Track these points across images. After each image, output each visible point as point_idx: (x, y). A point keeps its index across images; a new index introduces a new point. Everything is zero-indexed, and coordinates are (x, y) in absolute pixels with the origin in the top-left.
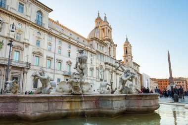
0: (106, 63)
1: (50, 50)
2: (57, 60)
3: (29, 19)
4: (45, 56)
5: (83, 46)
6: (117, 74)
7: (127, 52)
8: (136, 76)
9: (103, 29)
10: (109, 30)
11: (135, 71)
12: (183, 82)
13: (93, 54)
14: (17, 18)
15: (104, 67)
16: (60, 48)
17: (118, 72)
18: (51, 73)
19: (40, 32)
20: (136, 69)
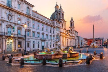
0: (61, 32)
1: (34, 28)
2: (37, 32)
3: (23, 12)
4: (32, 31)
5: (50, 24)
6: (66, 37)
7: (72, 25)
8: (76, 38)
9: (60, 13)
10: (63, 14)
11: (76, 35)
12: (101, 40)
13: (54, 28)
14: (18, 13)
15: (60, 34)
16: (38, 26)
17: (67, 36)
18: (35, 39)
19: (29, 19)
20: (76, 34)
